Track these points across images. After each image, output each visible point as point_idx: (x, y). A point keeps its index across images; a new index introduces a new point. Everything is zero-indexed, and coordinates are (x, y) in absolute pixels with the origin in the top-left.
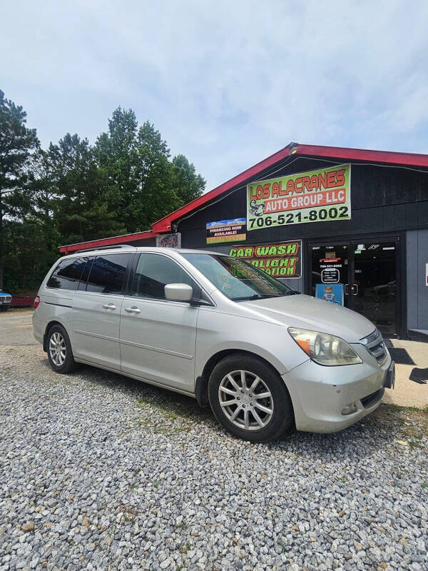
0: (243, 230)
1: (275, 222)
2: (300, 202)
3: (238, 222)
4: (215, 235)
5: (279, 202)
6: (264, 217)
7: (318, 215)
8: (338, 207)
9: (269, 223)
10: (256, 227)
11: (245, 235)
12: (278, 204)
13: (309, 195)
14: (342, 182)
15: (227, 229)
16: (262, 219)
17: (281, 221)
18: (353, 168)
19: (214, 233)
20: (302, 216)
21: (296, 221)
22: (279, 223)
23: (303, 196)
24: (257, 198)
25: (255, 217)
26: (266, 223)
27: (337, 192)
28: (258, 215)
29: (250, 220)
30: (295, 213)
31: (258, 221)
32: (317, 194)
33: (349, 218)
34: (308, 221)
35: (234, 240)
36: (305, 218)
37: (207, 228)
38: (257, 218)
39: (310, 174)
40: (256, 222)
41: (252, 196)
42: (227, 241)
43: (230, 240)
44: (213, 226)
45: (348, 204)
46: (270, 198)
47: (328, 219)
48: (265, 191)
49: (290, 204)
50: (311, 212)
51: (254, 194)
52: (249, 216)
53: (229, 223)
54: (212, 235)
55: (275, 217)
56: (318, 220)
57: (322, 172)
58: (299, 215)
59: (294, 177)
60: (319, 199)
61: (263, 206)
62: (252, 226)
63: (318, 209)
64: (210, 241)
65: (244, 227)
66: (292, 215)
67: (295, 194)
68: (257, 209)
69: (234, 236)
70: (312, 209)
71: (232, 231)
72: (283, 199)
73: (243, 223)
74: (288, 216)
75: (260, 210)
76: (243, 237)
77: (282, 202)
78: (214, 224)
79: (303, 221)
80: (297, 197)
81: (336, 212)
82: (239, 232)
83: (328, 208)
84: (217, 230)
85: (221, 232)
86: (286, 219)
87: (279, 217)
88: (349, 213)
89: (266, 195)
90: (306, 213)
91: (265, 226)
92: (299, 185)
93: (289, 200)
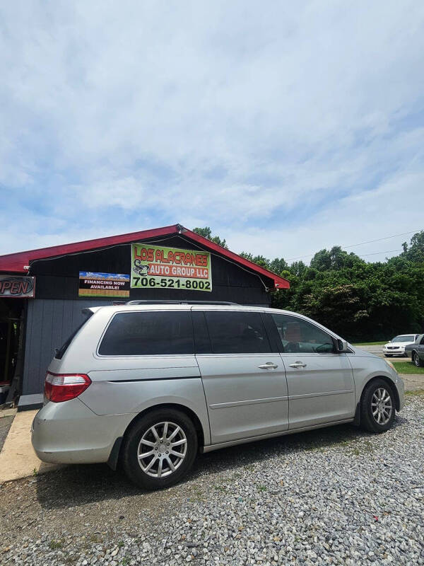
0: (126, 286)
1: (158, 284)
2: (179, 271)
3: (121, 277)
4: (92, 287)
5: (163, 267)
6: (149, 278)
7: (191, 284)
8: (204, 281)
9: (152, 284)
10: (139, 285)
11: (128, 292)
12: (161, 269)
13: (185, 268)
14: (205, 264)
15: (107, 283)
16: (146, 279)
17: (164, 284)
18: (212, 256)
19: (91, 284)
20: (181, 283)
21: (176, 286)
22: (162, 286)
23: (181, 267)
24: (141, 258)
25: (139, 276)
26: (150, 283)
27: (203, 270)
28: (142, 275)
29: (134, 278)
30: (175, 279)
31: (142, 280)
32: (191, 268)
33: (211, 290)
34: (184, 288)
35: (116, 296)
36: (183, 285)
37: (80, 278)
38: (141, 277)
39: (186, 251)
40: (140, 281)
41: (136, 256)
42: (107, 295)
43: (111, 295)
44: (88, 276)
45: (210, 280)
46: (154, 262)
47: (198, 289)
48: (149, 255)
49: (171, 271)
50: (187, 281)
51: (139, 254)
52: (133, 274)
53: (111, 277)
54: (88, 286)
55: (158, 279)
56: (192, 288)
57: (194, 252)
58: (178, 281)
59: (174, 250)
60: (192, 273)
61: (148, 267)
62: (136, 284)
63: (192, 280)
64: (83, 292)
65: (128, 284)
66: (173, 281)
67: (175, 264)
68: (141, 268)
69: (115, 292)
70: (188, 279)
71: (114, 286)
72: (165, 266)
73: (127, 280)
74: (169, 281)
75: (145, 271)
76: (126, 294)
77: (164, 268)
78: (90, 275)
79: (181, 287)
80: (176, 267)
81: (203, 285)
82: (121, 288)
83: (198, 280)
84: (95, 282)
85: (100, 285)
86: (168, 283)
87: (162, 280)
88: (211, 286)
89: (151, 258)
90: (183, 281)
91: (148, 286)
92: (178, 258)
93: (171, 267)
